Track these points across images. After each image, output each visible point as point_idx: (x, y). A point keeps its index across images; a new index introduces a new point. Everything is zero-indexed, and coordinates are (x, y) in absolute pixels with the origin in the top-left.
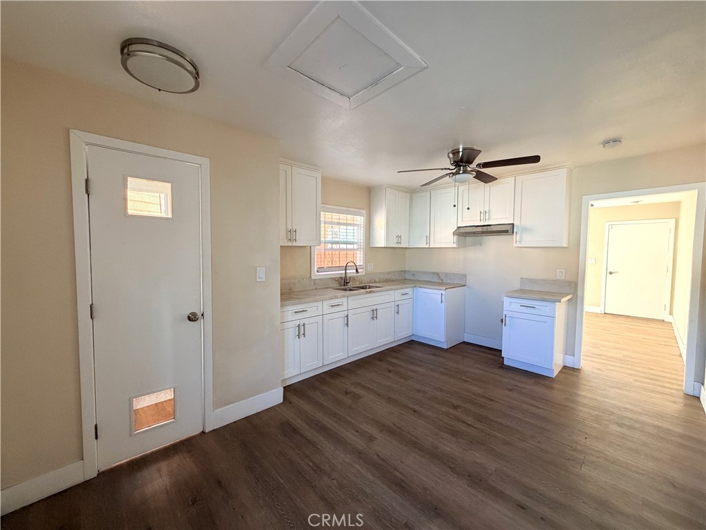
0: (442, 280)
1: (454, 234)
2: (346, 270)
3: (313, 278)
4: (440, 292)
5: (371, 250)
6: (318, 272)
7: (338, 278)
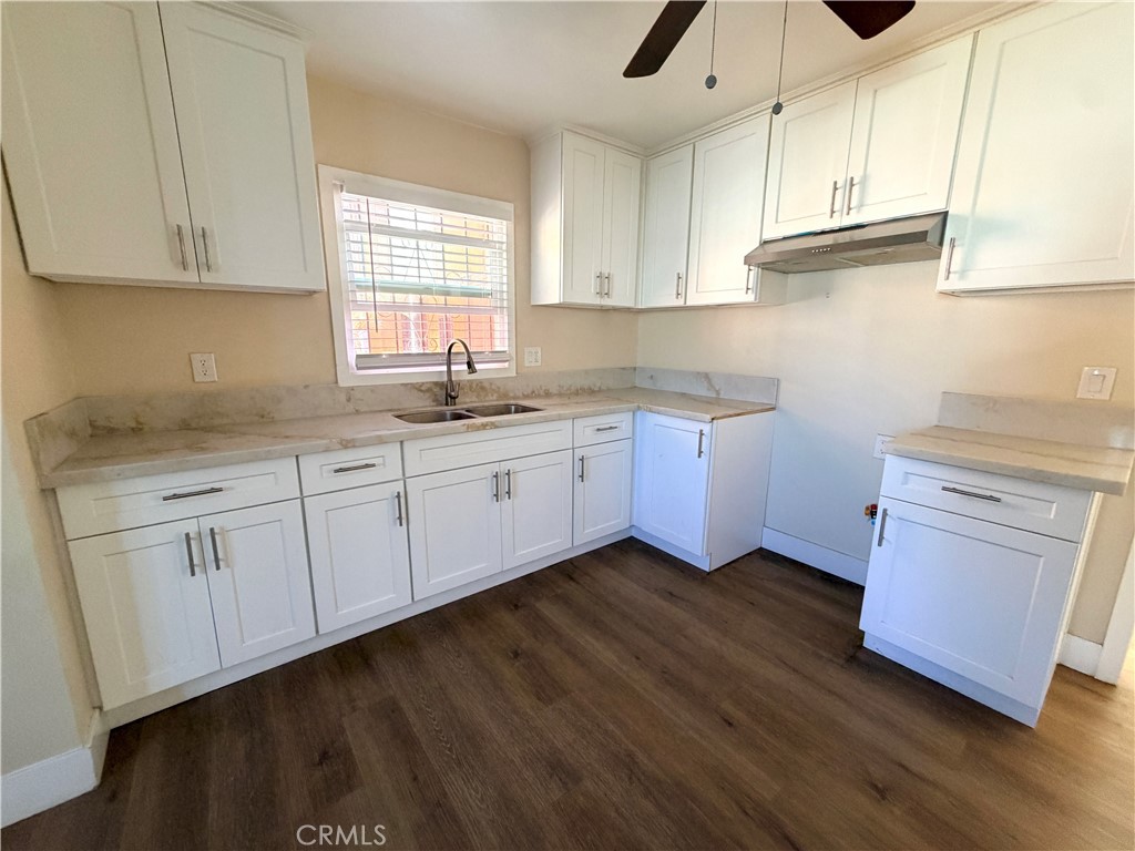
0: (718, 392)
1: (748, 260)
2: (449, 364)
3: (342, 384)
4: (697, 427)
5: (530, 313)
6: (358, 369)
7: (428, 385)
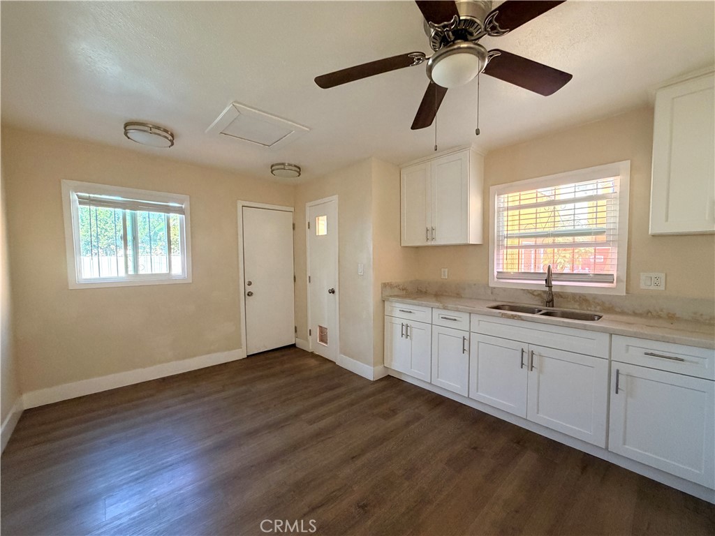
3: (490, 285)
6: (498, 278)
7: (539, 292)
